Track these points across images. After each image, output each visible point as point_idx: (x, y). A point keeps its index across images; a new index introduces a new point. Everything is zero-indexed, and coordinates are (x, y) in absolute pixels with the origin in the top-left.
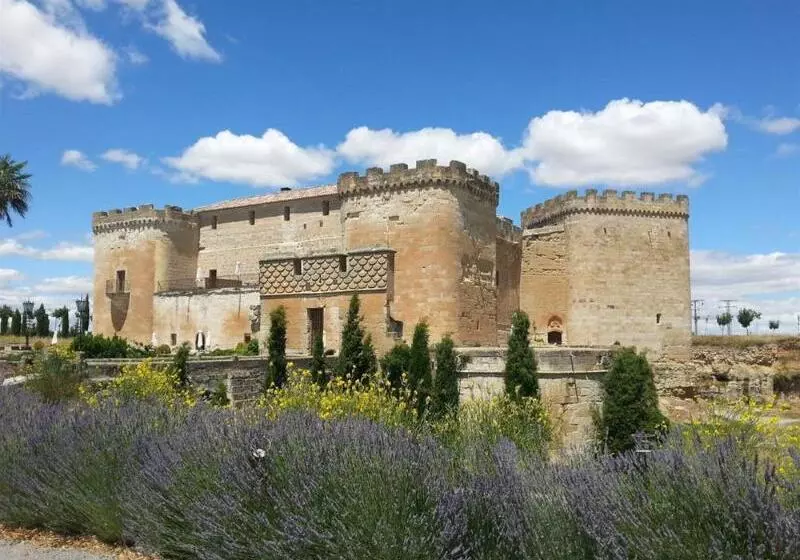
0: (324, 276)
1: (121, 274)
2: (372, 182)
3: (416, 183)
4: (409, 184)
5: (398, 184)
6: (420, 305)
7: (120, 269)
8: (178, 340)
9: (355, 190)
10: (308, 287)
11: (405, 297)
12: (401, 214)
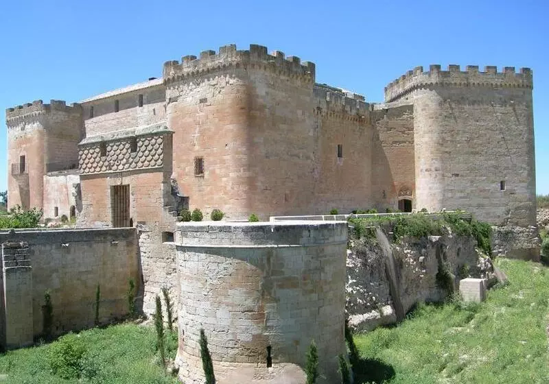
0: (121, 156)
1: (23, 158)
2: (187, 69)
3: (219, 67)
4: (214, 69)
5: (205, 69)
6: (224, 179)
7: (22, 154)
8: (59, 211)
9: (173, 78)
10: (110, 167)
11: (213, 172)
12: (209, 96)
